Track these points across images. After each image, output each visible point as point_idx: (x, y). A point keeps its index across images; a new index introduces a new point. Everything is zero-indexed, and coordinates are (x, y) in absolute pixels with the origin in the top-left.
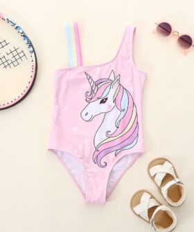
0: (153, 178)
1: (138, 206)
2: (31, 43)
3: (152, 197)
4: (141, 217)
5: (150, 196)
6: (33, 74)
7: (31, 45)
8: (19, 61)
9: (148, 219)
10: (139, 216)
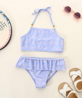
0: (71, 77)
1: (62, 90)
2: (8, 19)
3: (69, 86)
4: (62, 95)
5: (68, 86)
6: (10, 33)
7: (8, 20)
8: (3, 28)
9: (66, 97)
10: (62, 94)
